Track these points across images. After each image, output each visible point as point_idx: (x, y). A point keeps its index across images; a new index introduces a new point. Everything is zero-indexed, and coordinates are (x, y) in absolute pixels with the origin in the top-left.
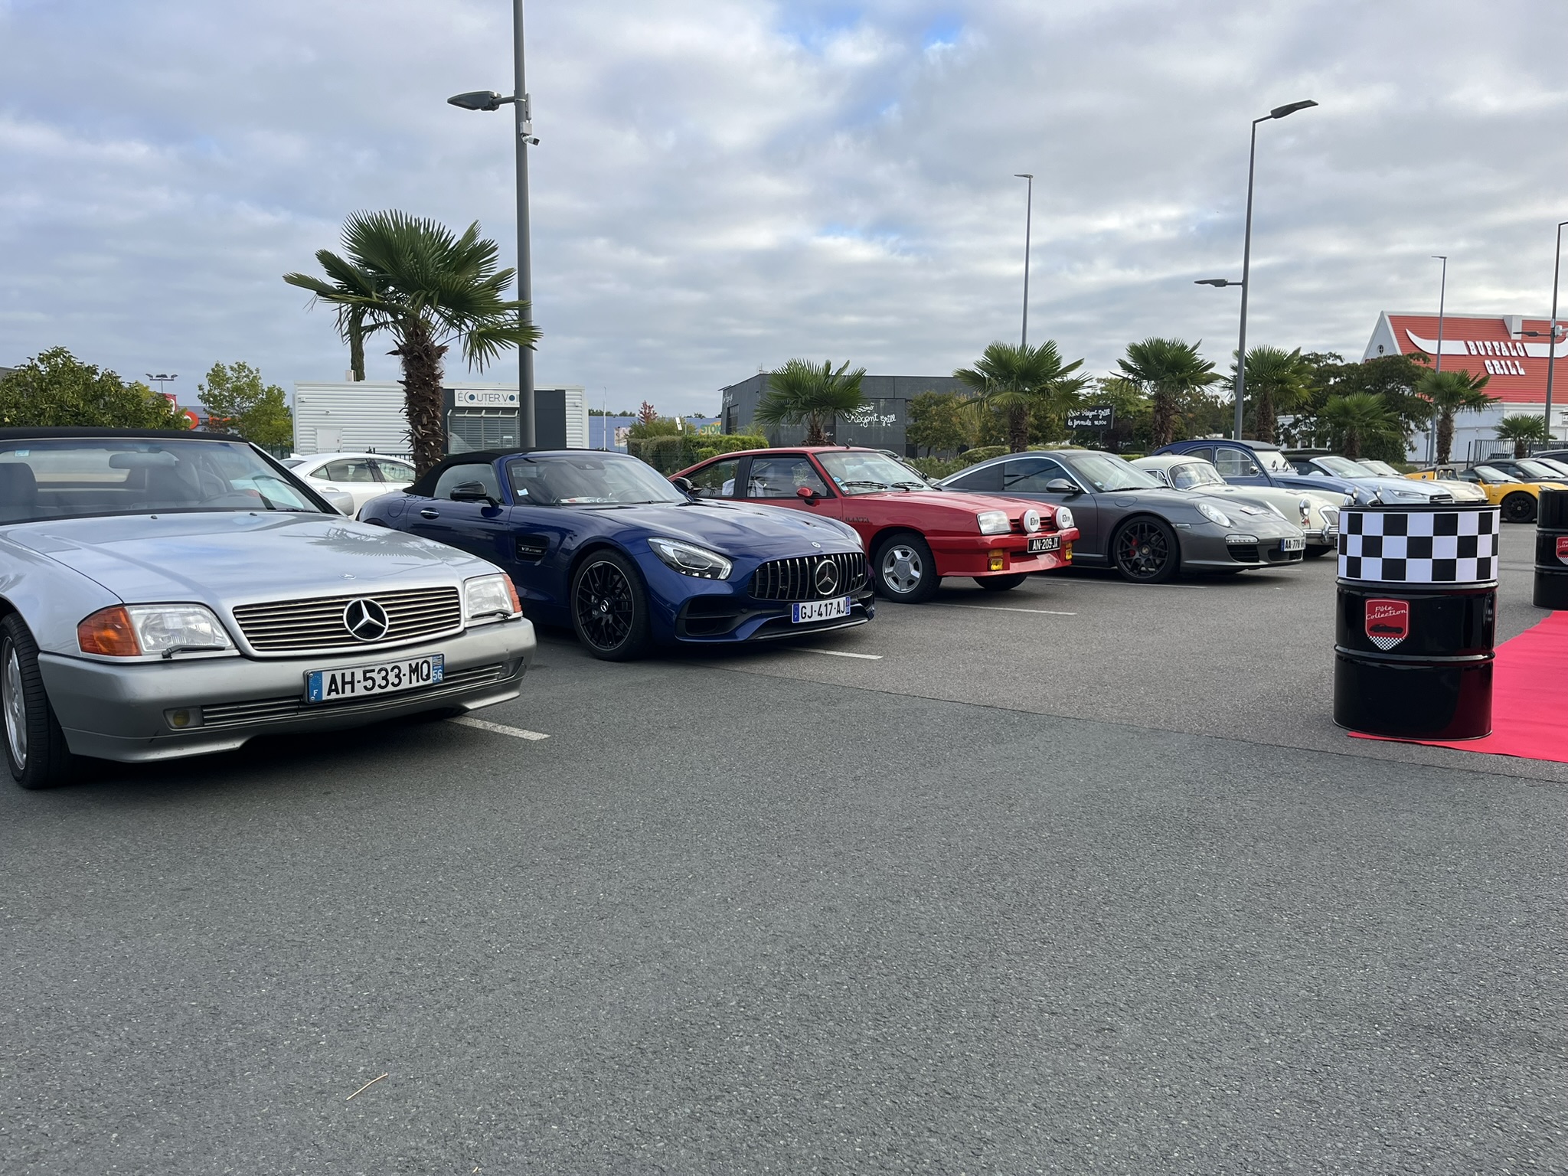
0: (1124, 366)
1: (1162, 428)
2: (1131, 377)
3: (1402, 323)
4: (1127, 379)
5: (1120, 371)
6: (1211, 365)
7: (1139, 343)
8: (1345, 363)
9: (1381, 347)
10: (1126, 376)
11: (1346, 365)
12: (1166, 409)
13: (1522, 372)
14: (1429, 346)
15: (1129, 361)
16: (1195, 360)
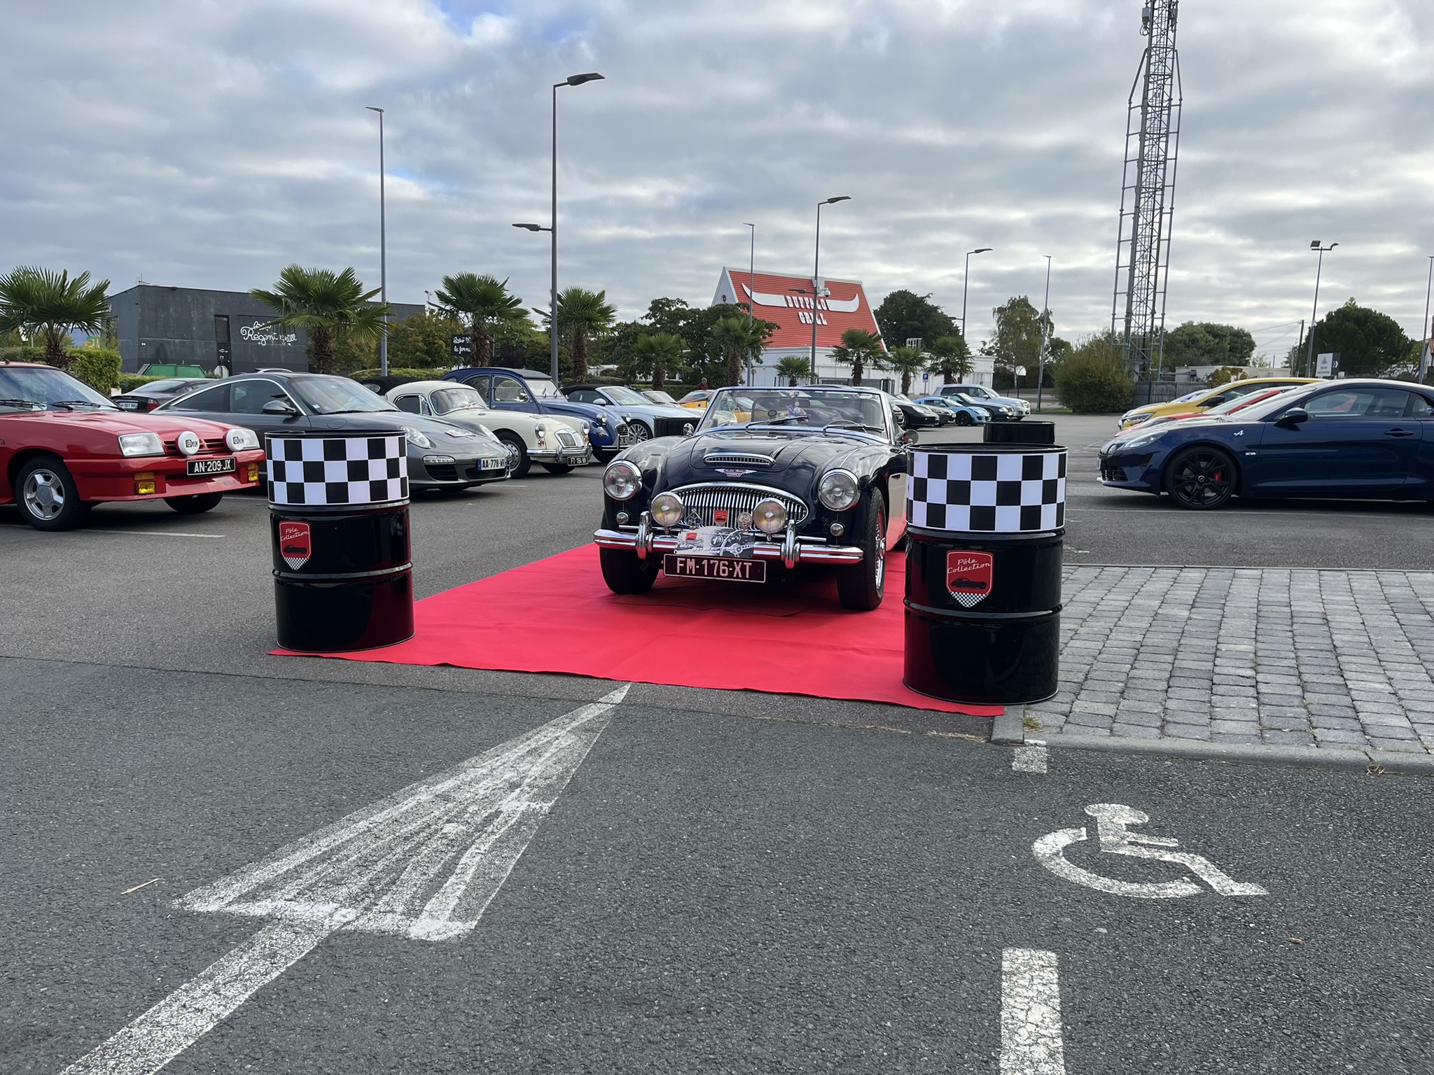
0: (441, 296)
1: (478, 356)
2: (448, 308)
3: (739, 278)
4: (444, 309)
5: (437, 301)
6: (518, 301)
7: (454, 276)
8: (690, 308)
9: (724, 297)
10: (443, 307)
11: (690, 310)
12: (481, 339)
13: (825, 323)
14: (760, 298)
15: (447, 293)
16: (503, 295)
